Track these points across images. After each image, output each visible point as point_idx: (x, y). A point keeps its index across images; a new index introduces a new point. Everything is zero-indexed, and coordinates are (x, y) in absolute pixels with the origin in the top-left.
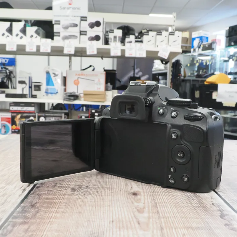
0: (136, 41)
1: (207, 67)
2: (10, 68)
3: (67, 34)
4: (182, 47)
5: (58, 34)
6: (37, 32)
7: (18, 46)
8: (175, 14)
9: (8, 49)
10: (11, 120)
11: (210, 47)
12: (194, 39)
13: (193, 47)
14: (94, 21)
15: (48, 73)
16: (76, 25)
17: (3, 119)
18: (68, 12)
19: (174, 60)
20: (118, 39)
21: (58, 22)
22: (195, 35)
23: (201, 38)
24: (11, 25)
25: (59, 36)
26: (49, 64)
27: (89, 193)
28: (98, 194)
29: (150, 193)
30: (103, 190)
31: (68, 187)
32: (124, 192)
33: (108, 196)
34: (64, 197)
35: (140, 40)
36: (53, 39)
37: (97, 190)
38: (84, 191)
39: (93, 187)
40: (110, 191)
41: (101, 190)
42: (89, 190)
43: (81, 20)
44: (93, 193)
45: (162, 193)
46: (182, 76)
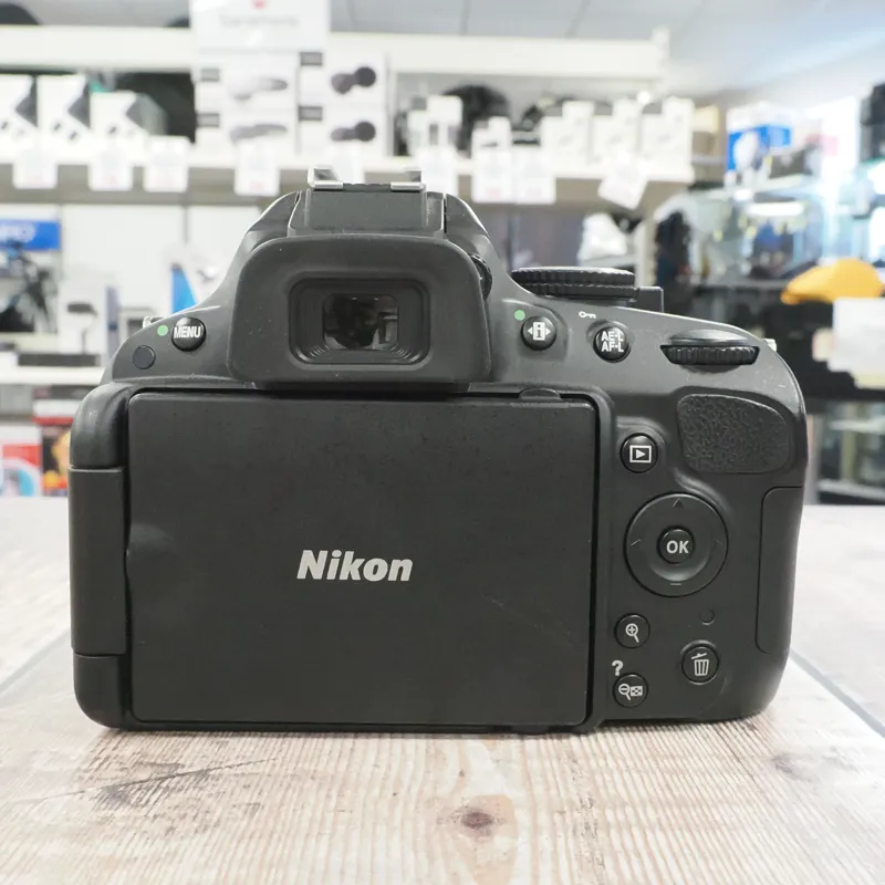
0: (517, 142)
1: (786, 242)
2: (41, 259)
3: (250, 120)
4: (695, 165)
5: (215, 120)
6: (134, 114)
7: (63, 170)
8: (661, 36)
9: (22, 180)
10: (38, 455)
11: (799, 165)
12: (736, 136)
13: (732, 166)
14: (350, 67)
15: (177, 271)
16: (281, 85)
17: (10, 451)
18: (255, 37)
19: (661, 214)
20: (443, 135)
21: (213, 76)
22: (739, 119)
23: (763, 133)
24: (34, 90)
25: (216, 126)
26: (186, 236)
27: (200, 815)
28: (252, 827)
29: (568, 814)
30: (290, 791)
31: (91, 778)
32: (412, 807)
33: (313, 841)
34: (35, 854)
35: (528, 136)
36: (192, 139)
37: (256, 794)
38: (176, 803)
39: (236, 775)
40: (333, 804)
41: (280, 796)
42: (206, 793)
43: (304, 63)
44: (228, 819)
45: (645, 812)
46: (692, 273)
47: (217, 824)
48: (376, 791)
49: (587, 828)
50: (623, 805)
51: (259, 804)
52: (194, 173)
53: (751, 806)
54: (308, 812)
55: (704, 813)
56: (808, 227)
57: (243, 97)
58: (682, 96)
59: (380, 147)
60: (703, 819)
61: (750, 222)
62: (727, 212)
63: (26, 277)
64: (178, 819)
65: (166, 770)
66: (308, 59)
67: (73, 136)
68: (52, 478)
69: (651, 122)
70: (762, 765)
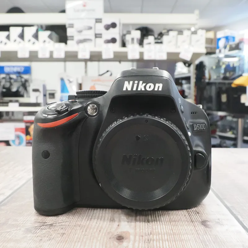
0: (156, 43)
1: (234, 69)
2: (25, 77)
3: (81, 37)
4: (206, 48)
5: (72, 38)
6: (50, 37)
7: (31, 52)
8: (197, 12)
9: (20, 55)
10: (25, 131)
11: (237, 47)
12: (219, 39)
13: (218, 47)
14: (109, 23)
15: (62, 80)
16: (90, 28)
17: (17, 130)
18: (83, 15)
19: (197, 62)
20: (135, 41)
21: (72, 26)
22: (220, 35)
23: (227, 38)
24: (23, 31)
25: (73, 40)
26: (65, 70)
27: (49, 236)
28: (62, 240)
29: (144, 237)
30: (73, 230)
31: (23, 226)
32: (104, 234)
33: (77, 243)
34: (6, 246)
35: (159, 41)
36: (66, 43)
37: (64, 230)
38: (43, 233)
39: (60, 225)
40: (83, 233)
41: (70, 231)
42: (52, 230)
43: (96, 22)
44: (56, 237)
45: (164, 236)
46: (206, 79)
47: (53, 238)
48: (95, 230)
49: (148, 240)
50: (159, 234)
51: (64, 233)
52: (66, 53)
53: (193, 235)
54: (77, 236)
55: (180, 237)
56: (240, 64)
57: (80, 32)
58: (202, 29)
59: (118, 45)
60: (179, 238)
61: (223, 63)
62: (217, 61)
63: (22, 81)
64: (43, 237)
65: (42, 224)
66: (97, 21)
67: (34, 43)
68: (28, 137)
69: (194, 36)
70: (198, 224)
